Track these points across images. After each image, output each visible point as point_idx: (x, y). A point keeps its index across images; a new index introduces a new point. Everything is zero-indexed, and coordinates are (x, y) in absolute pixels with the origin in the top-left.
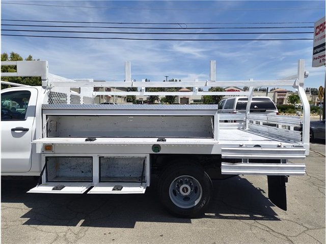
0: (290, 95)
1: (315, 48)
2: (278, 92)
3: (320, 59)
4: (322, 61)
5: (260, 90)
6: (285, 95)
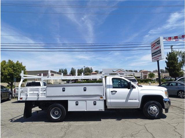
0: (149, 73)
1: (152, 54)
2: (143, 72)
5: (134, 71)
6: (147, 74)
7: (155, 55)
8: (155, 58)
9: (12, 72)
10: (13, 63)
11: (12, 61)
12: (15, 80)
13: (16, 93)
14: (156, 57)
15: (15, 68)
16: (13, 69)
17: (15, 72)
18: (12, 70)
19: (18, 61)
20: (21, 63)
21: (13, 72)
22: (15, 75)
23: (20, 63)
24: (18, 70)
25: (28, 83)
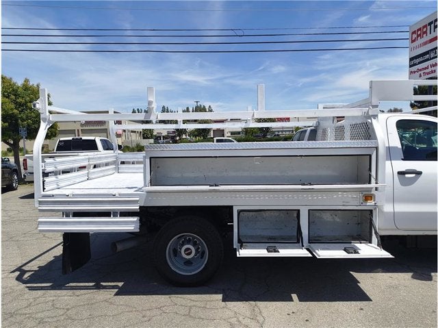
1: (411, 59)
3: (420, 73)
4: (422, 74)
7: (419, 63)
8: (420, 70)
9: (12, 109)
10: (14, 84)
11: (11, 78)
12: (23, 133)
13: (29, 170)
14: (427, 68)
15: (20, 100)
16: (16, 103)
17: (22, 111)
18: (13, 106)
19: (27, 81)
20: (38, 86)
21: (15, 111)
22: (23, 120)
23: (35, 85)
24: (29, 104)
25: (60, 141)
